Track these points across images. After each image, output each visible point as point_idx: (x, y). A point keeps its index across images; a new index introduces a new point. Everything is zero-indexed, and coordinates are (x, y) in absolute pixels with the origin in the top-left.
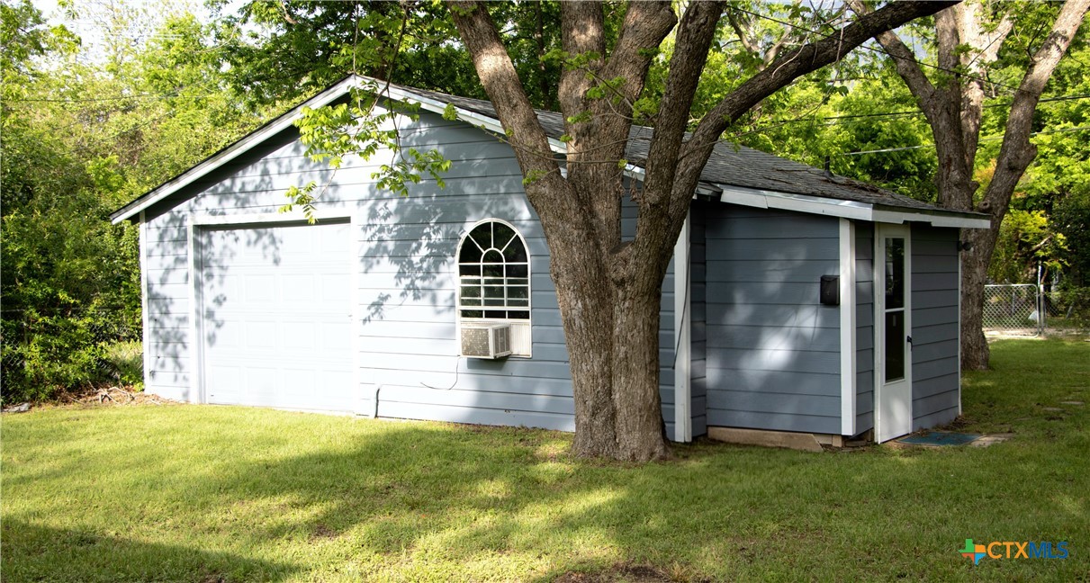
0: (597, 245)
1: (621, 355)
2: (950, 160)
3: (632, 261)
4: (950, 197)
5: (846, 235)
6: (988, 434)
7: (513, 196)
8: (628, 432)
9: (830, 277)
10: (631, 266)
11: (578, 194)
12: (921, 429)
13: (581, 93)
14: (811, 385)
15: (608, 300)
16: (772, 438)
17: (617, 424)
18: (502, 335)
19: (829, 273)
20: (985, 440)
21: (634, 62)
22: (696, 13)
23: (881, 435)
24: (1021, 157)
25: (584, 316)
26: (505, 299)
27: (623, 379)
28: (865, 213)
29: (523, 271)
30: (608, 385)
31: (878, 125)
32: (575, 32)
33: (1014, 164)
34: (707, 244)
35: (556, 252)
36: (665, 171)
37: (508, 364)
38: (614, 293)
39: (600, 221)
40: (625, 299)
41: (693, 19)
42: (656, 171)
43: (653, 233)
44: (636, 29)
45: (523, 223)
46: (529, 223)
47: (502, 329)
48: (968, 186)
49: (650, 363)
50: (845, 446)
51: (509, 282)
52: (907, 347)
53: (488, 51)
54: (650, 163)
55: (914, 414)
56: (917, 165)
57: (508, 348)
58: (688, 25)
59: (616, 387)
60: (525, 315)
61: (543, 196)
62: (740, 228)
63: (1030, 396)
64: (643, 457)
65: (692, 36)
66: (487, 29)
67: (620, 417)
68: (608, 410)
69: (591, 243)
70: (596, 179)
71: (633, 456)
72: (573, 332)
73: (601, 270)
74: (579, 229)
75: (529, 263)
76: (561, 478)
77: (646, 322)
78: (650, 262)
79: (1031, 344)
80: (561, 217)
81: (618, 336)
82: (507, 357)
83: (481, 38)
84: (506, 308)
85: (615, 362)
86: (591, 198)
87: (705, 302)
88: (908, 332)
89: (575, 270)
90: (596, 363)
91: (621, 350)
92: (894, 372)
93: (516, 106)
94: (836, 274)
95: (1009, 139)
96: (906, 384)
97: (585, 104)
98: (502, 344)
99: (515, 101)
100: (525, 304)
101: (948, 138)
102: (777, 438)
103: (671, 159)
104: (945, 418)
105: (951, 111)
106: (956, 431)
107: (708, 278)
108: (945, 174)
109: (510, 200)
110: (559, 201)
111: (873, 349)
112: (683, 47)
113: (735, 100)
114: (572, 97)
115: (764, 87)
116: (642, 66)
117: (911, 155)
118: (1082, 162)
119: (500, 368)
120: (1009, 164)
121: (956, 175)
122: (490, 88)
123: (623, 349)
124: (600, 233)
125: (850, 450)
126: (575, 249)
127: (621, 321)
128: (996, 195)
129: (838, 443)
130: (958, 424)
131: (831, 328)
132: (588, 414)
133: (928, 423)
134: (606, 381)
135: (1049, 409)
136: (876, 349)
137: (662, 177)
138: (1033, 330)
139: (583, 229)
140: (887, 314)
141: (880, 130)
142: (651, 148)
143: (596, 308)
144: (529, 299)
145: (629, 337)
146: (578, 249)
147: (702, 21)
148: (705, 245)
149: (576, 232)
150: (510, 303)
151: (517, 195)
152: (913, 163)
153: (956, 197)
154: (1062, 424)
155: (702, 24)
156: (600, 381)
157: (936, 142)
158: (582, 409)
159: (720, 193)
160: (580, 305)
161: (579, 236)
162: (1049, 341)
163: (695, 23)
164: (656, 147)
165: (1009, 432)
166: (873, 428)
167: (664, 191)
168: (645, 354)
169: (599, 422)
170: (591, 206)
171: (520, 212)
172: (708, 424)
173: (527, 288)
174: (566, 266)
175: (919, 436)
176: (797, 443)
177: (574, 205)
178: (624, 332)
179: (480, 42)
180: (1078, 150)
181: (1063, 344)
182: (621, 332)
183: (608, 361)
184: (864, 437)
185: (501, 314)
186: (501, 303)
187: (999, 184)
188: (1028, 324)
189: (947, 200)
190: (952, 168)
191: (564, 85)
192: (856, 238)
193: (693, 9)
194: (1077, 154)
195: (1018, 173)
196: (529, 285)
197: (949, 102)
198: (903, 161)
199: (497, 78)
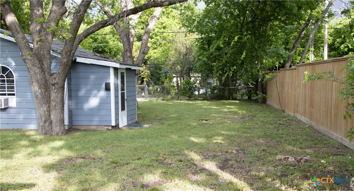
0: (45, 74)
1: (54, 105)
2: (127, 50)
3: (57, 78)
4: (127, 60)
5: (112, 71)
6: (147, 124)
7: (9, 58)
8: (56, 127)
9: (108, 83)
10: (57, 80)
11: (38, 59)
12: (129, 124)
13: (38, 29)
14: (103, 112)
15: (48, 89)
16: (92, 128)
17: (52, 125)
18: (6, 100)
19: (108, 82)
20: (146, 126)
21: (55, 21)
22: (80, 11)
23: (120, 126)
24: (146, 50)
25: (41, 94)
26: (6, 90)
27: (54, 112)
28: (117, 65)
29: (13, 81)
30: (49, 114)
31: (97, 37)
32: (35, 11)
33: (144, 52)
34: (72, 73)
35: (32, 75)
36: (69, 53)
37: (8, 110)
38: (51, 87)
39: (45, 67)
40: (55, 89)
41: (79, 13)
42: (66, 53)
43: (64, 70)
44: (55, 12)
45: (13, 66)
46: (15, 67)
47: (6, 99)
48: (132, 57)
49: (62, 107)
50: (112, 129)
51: (7, 84)
52: (126, 101)
53: (9, 15)
54: (64, 51)
55: (127, 120)
56: (109, 49)
57: (8, 105)
58: (77, 14)
59: (51, 114)
60: (14, 95)
61: (28, 59)
62: (81, 69)
63: (153, 115)
64: (60, 134)
65: (79, 17)
66: (9, 8)
67: (53, 123)
68: (50, 121)
69: (43, 73)
70: (44, 55)
71: (57, 134)
72: (38, 99)
73: (46, 81)
74: (39, 69)
75: (15, 79)
76: (41, 140)
77: (61, 95)
78: (63, 79)
79: (145, 102)
80: (33, 65)
81: (53, 100)
82: (8, 107)
83: (7, 11)
84: (7, 93)
85: (51, 107)
86: (42, 60)
87: (71, 90)
88: (126, 98)
89: (38, 81)
90: (45, 108)
91: (53, 104)
92: (123, 109)
93: (19, 32)
94: (109, 82)
95: (143, 45)
96: (125, 112)
97: (39, 32)
98: (6, 103)
99: (19, 31)
100: (14, 91)
101: (126, 44)
102: (94, 127)
103: (70, 50)
104: (134, 121)
105: (127, 36)
106: (137, 124)
107: (72, 83)
108: (126, 54)
109: (7, 59)
110: (33, 61)
111: (118, 102)
112: (76, 20)
113: (84, 34)
114: (34, 30)
115: (93, 31)
116: (57, 22)
117: (107, 46)
118: (153, 50)
119: (5, 111)
120: (143, 52)
121: (129, 54)
122: (10, 26)
123: (54, 103)
124: (45, 70)
125: (114, 130)
126: (38, 75)
127: (53, 96)
128: (139, 60)
129: (110, 128)
130: (137, 123)
131: (109, 97)
132: (43, 123)
133: (130, 122)
134: (49, 113)
135: (159, 118)
136: (119, 102)
137: (68, 55)
138: (145, 98)
139: (40, 69)
140: (121, 93)
141: (98, 39)
142: (64, 47)
143: (45, 92)
144: (15, 90)
145: (56, 100)
146: (39, 75)
147: (81, 13)
148: (71, 74)
149: (38, 70)
150: (8, 91)
151: (10, 58)
152: (108, 49)
153: (129, 60)
154: (164, 121)
155: (81, 14)
156: (47, 113)
157: (123, 45)
158: (41, 121)
159: (76, 59)
160: (40, 91)
161: (39, 71)
162: (149, 101)
163: (80, 14)
164: (66, 47)
165: (152, 124)
166: (119, 124)
167: (68, 59)
168: (61, 104)
169: (47, 124)
170: (42, 62)
171: (12, 63)
172: (73, 125)
173: (14, 86)
174: (35, 80)
175: (129, 125)
176: (100, 128)
177: (37, 62)
178: (54, 99)
179: (7, 12)
180: (152, 47)
181: (153, 102)
182: (53, 98)
183: (49, 107)
184: (116, 127)
185: (5, 95)
186: (5, 91)
187: (140, 57)
188: (143, 97)
189: (126, 61)
190: (128, 52)
191: (32, 26)
192: (114, 72)
193: (79, 10)
194: (152, 48)
195: (145, 54)
196: (15, 86)
197: (126, 34)
198: (105, 48)
199: (13, 23)
